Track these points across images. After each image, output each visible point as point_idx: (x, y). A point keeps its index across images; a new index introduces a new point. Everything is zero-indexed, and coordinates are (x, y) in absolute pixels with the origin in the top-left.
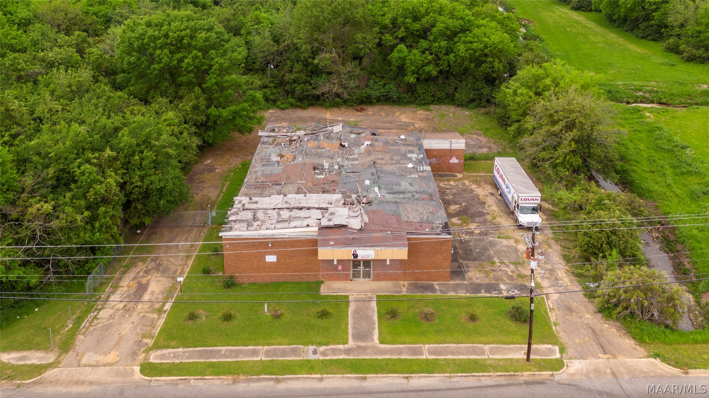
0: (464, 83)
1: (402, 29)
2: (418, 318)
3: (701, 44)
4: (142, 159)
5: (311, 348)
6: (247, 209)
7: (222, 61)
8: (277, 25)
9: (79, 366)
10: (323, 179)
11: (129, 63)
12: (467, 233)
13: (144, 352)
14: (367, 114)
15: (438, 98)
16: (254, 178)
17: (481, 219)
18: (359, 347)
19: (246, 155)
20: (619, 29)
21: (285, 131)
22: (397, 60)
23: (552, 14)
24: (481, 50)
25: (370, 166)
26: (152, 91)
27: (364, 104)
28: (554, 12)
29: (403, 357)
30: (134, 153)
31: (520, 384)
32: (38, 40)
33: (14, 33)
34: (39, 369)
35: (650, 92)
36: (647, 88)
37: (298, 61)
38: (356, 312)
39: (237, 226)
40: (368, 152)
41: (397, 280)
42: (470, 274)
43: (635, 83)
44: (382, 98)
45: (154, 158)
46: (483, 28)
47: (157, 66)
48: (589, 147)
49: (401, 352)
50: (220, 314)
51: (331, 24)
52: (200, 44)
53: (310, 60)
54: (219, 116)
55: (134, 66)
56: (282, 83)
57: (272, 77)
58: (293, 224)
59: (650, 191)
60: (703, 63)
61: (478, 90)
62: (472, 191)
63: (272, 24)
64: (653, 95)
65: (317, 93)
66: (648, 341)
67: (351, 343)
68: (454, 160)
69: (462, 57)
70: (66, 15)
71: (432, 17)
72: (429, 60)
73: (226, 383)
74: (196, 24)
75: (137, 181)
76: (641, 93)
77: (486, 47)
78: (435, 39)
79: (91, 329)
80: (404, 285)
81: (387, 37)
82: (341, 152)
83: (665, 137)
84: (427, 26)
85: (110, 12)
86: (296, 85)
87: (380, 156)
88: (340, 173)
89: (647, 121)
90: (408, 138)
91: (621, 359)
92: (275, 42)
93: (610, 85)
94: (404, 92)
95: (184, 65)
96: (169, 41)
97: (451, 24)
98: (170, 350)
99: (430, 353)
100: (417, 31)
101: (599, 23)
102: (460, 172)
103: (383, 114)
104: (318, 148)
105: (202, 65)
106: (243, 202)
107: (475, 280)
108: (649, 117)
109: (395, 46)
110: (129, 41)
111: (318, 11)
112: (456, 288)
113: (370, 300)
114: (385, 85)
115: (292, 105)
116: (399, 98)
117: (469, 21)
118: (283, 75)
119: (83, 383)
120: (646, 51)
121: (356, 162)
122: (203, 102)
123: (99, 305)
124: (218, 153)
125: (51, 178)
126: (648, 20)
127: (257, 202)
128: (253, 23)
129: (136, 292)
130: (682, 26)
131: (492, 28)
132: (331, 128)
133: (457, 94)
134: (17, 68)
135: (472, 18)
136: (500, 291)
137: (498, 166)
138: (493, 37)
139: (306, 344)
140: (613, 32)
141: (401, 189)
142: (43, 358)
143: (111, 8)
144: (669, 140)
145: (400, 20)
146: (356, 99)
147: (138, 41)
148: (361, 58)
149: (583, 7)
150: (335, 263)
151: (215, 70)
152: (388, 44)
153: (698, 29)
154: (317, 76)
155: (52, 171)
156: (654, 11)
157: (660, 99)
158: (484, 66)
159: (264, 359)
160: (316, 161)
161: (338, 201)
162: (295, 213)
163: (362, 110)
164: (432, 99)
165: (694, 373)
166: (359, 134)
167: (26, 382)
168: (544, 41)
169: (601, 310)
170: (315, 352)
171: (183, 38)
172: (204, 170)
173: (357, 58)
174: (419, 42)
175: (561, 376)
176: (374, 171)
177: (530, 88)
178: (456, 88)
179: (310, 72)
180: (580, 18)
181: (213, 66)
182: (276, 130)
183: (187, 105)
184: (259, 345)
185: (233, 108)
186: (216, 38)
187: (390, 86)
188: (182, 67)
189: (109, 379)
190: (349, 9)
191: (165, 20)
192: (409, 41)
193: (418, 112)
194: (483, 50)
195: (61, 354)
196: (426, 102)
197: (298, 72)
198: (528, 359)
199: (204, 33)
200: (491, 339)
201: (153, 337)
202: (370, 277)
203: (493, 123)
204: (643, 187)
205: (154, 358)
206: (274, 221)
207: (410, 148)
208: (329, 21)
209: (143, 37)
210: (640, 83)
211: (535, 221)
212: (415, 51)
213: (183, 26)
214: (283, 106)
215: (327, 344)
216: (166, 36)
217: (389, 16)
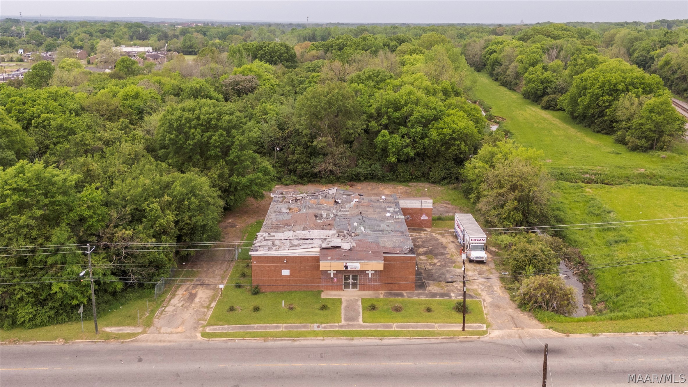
0: (437, 163)
1: (385, 117)
2: (391, 310)
3: (643, 135)
4: (190, 204)
5: (316, 325)
6: (267, 240)
7: (241, 138)
8: (282, 115)
9: (159, 333)
10: (322, 223)
11: (170, 139)
12: (430, 265)
13: (201, 327)
14: (356, 189)
15: (416, 176)
16: (270, 222)
17: (443, 257)
18: (348, 325)
19: (259, 216)
20: (579, 125)
21: (291, 194)
22: (380, 143)
23: (523, 113)
24: (450, 135)
25: (357, 215)
26: (186, 163)
27: (354, 181)
28: (525, 111)
29: (378, 329)
30: (183, 200)
31: (457, 342)
32: (91, 125)
33: (73, 119)
34: (134, 335)
35: (595, 175)
36: (593, 172)
37: (299, 145)
38: (347, 307)
39: (261, 249)
40: (356, 206)
41: (377, 290)
42: (430, 288)
43: (584, 167)
44: (369, 177)
45: (198, 204)
46: (452, 116)
47: (191, 142)
48: (528, 206)
49: (378, 327)
50: (251, 308)
51: (327, 113)
52: (225, 125)
53: (309, 144)
54: (239, 183)
55: (174, 142)
56: (286, 164)
57: (278, 158)
58: (300, 247)
59: (576, 241)
60: (645, 152)
61: (449, 169)
62: (437, 240)
63: (277, 114)
64: (597, 177)
65: (316, 170)
66: (547, 320)
67: (343, 322)
68: (424, 217)
69: (435, 141)
70: (108, 106)
71: (410, 107)
72: (407, 143)
73: (259, 341)
74: (221, 109)
75: (187, 220)
76: (588, 176)
77: (454, 132)
78: (413, 126)
79: (162, 316)
80: (381, 293)
81: (373, 123)
82: (335, 206)
83: (597, 205)
84: (406, 114)
85: (142, 104)
86: (298, 164)
87: (366, 209)
88: (335, 220)
89: (585, 194)
90: (387, 198)
91: (526, 330)
92: (280, 129)
93: (562, 169)
94: (387, 172)
95: (212, 141)
96: (200, 123)
97: (426, 113)
98: (219, 326)
99: (397, 327)
100: (398, 119)
101: (564, 120)
102: (430, 227)
103: (369, 188)
104: (318, 204)
105: (226, 142)
106: (264, 236)
107: (433, 291)
108: (589, 192)
109: (379, 132)
110: (169, 122)
111: (316, 102)
112: (419, 295)
113: (357, 300)
114: (371, 165)
115: (294, 182)
116: (383, 177)
117: (441, 111)
118: (286, 158)
119: (164, 341)
120: (599, 143)
121: (346, 213)
122: (226, 170)
123: (165, 303)
124: (237, 215)
125: (129, 214)
126: (602, 116)
127: (274, 236)
128: (261, 113)
129: (189, 298)
130: (629, 119)
131: (460, 116)
132: (327, 191)
133: (431, 173)
134: (85, 143)
135: (443, 108)
136: (450, 297)
137: (458, 220)
138: (460, 124)
139: (313, 323)
140: (574, 128)
141: (380, 229)
142: (134, 330)
143: (143, 102)
144: (599, 208)
145: (384, 109)
146: (347, 176)
147: (177, 122)
148: (351, 142)
149: (551, 106)
150: (332, 276)
151: (236, 145)
152: (374, 130)
153: (640, 122)
154: (315, 157)
155: (129, 210)
156: (607, 107)
157: (603, 180)
158: (453, 148)
159: (284, 330)
160: (317, 212)
161: (333, 235)
162: (302, 242)
163: (352, 186)
164: (411, 177)
165: (572, 336)
166: (350, 195)
167: (127, 340)
168: (513, 135)
169: (520, 307)
170: (318, 327)
171: (211, 120)
172: (227, 226)
173: (349, 142)
174: (400, 128)
175: (485, 338)
176: (361, 217)
177: (486, 162)
178: (430, 168)
179: (310, 154)
180: (548, 116)
181: (234, 142)
182: (284, 193)
183: (214, 173)
184: (280, 323)
185: (250, 176)
186: (237, 121)
187: (376, 165)
188: (210, 144)
189: (181, 340)
190: (341, 101)
191: (196, 106)
192: (391, 128)
193: (399, 188)
194: (451, 135)
195: (145, 328)
196: (405, 179)
197: (300, 154)
198: (464, 330)
199: (227, 116)
200: (440, 320)
201: (206, 320)
202: (357, 288)
203: (459, 196)
204: (571, 238)
205: (208, 330)
206: (287, 246)
207: (389, 205)
208: (325, 110)
209: (181, 119)
210: (587, 167)
211: (481, 256)
212: (396, 136)
213: (211, 111)
214: (287, 182)
215: (327, 323)
216: (198, 118)
217: (375, 106)
